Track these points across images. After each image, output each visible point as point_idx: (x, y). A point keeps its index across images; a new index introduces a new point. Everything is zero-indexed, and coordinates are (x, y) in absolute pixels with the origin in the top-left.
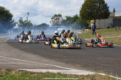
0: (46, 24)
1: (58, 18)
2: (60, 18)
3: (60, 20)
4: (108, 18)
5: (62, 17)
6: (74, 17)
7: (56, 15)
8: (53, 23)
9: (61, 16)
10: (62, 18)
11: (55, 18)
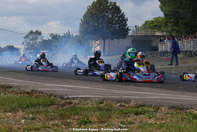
0: (13, 46)
1: (36, 37)
2: (39, 37)
3: (39, 40)
4: (125, 38)
5: (42, 35)
6: (65, 36)
7: (32, 32)
8: (27, 46)
9: (40, 33)
10: (42, 37)
11: (31, 37)
